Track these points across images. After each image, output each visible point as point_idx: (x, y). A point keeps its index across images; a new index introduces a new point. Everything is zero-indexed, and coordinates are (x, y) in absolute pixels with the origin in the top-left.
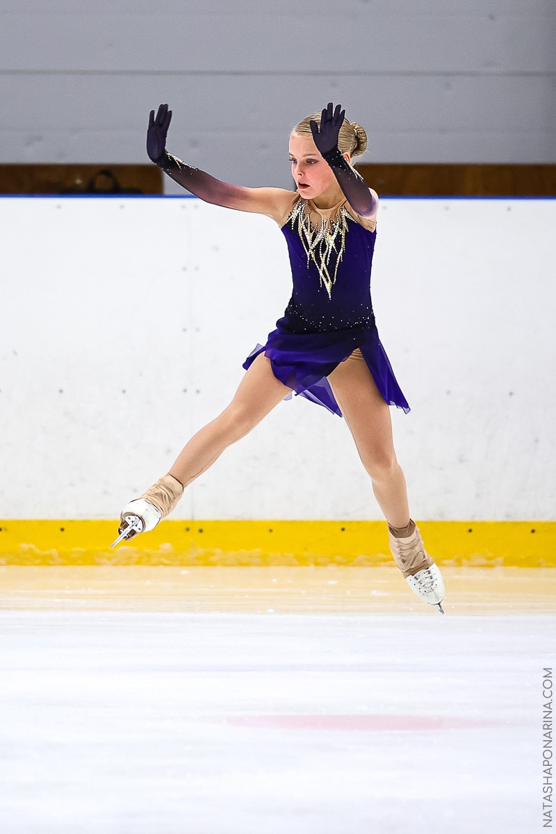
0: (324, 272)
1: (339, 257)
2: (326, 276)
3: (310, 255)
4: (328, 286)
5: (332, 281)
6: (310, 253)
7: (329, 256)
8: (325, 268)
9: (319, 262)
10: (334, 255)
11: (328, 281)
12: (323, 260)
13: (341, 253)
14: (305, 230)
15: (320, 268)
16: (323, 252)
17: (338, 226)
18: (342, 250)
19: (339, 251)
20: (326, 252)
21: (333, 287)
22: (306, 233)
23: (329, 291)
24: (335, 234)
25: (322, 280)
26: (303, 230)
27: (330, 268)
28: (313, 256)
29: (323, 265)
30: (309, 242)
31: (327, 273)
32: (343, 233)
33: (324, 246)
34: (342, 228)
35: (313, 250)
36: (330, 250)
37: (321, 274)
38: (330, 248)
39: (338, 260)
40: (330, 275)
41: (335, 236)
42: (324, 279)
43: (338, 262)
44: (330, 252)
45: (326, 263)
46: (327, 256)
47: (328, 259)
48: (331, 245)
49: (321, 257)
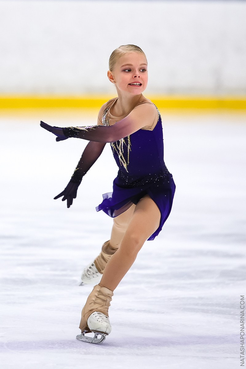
1: (128, 149)
2: (123, 160)
4: (125, 165)
5: (127, 163)
7: (122, 148)
8: (122, 156)
10: (125, 147)
11: (124, 162)
13: (129, 147)
18: (129, 145)
19: (127, 145)
20: (120, 146)
21: (127, 166)
23: (126, 169)
25: (121, 162)
27: (125, 156)
28: (115, 147)
29: (121, 153)
31: (123, 158)
35: (113, 144)
36: (123, 144)
37: (120, 159)
38: (122, 142)
43: (128, 151)
44: (122, 145)
45: (122, 151)
48: (122, 141)
49: (118, 148)
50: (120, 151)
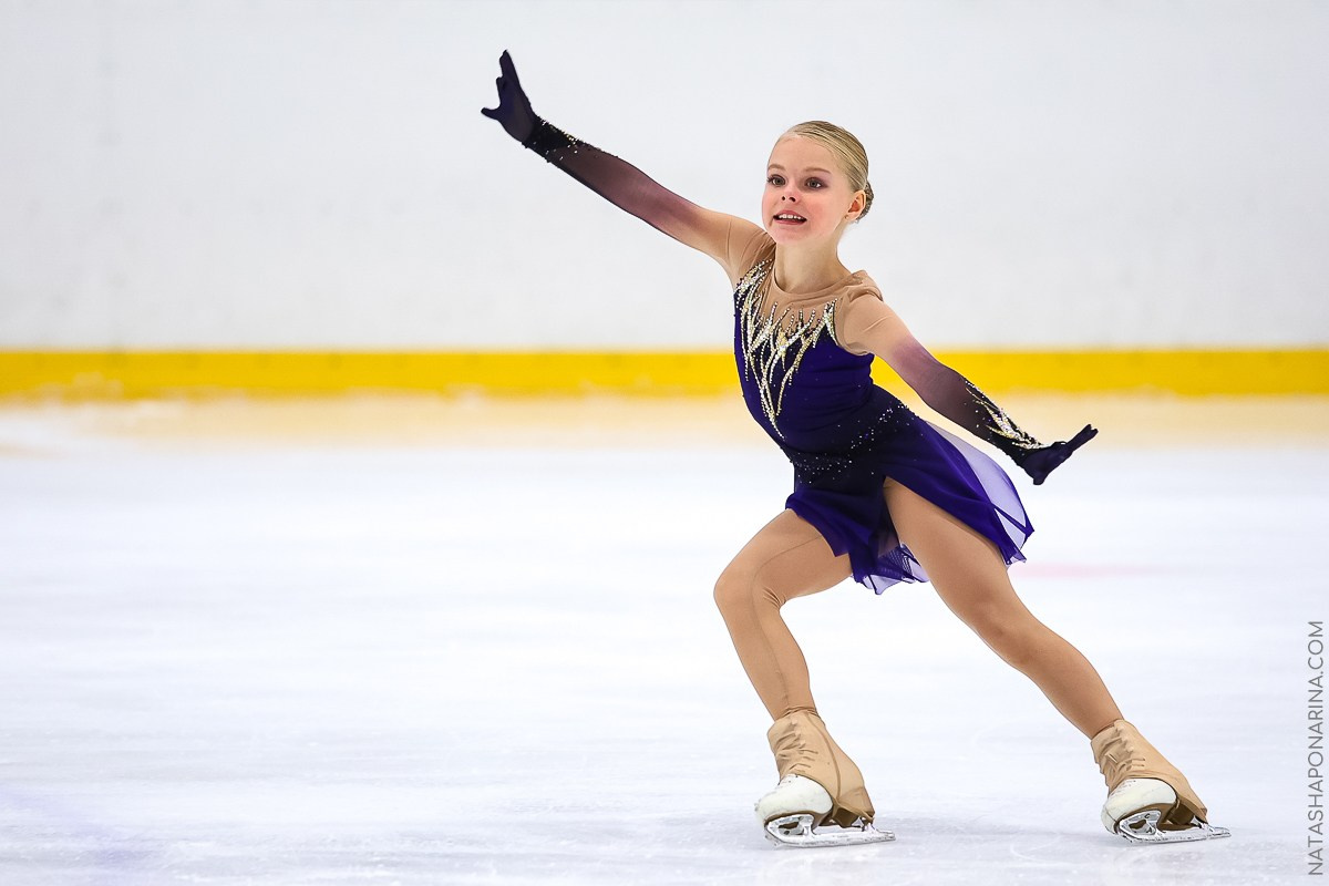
0: (765, 393)
1: (785, 380)
2: (767, 400)
3: (749, 361)
4: (771, 417)
5: (776, 411)
6: (748, 357)
7: (772, 371)
9: (759, 375)
10: (779, 372)
11: (770, 408)
13: (789, 373)
14: (749, 317)
15: (760, 384)
16: (765, 361)
17: (801, 331)
18: (792, 369)
19: (789, 367)
20: (770, 362)
22: (749, 322)
24: (794, 339)
26: (746, 315)
28: (752, 363)
29: (765, 381)
30: (750, 340)
31: (769, 396)
32: (805, 344)
33: (768, 352)
34: (807, 336)
35: (752, 354)
36: (775, 362)
37: (762, 395)
38: (777, 357)
40: (772, 400)
41: (791, 342)
43: (783, 384)
44: (773, 365)
45: (768, 379)
46: (769, 368)
48: (780, 354)
49: (761, 368)
50: (765, 374)
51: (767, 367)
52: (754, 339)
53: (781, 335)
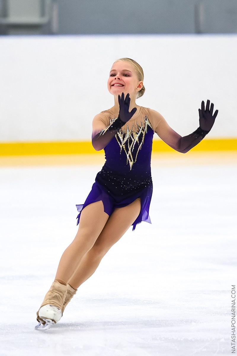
0: (130, 156)
1: (139, 147)
3: (123, 147)
4: (131, 164)
5: (134, 161)
6: (122, 146)
8: (131, 154)
9: (128, 150)
10: (137, 145)
11: (131, 161)
12: (130, 149)
13: (141, 145)
15: (127, 154)
16: (130, 145)
17: (141, 129)
19: (140, 144)
21: (134, 164)
22: (119, 135)
23: (131, 167)
24: (140, 133)
27: (134, 154)
28: (124, 147)
29: (130, 152)
30: (122, 140)
31: (131, 157)
32: (144, 133)
33: (131, 141)
34: (144, 130)
35: (124, 144)
37: (128, 158)
39: (139, 149)
40: (133, 158)
42: (129, 160)
43: (138, 150)
44: (134, 144)
46: (132, 146)
47: (133, 148)
48: (136, 140)
49: (129, 147)
51: (131, 146)
52: (123, 139)
53: (134, 134)
